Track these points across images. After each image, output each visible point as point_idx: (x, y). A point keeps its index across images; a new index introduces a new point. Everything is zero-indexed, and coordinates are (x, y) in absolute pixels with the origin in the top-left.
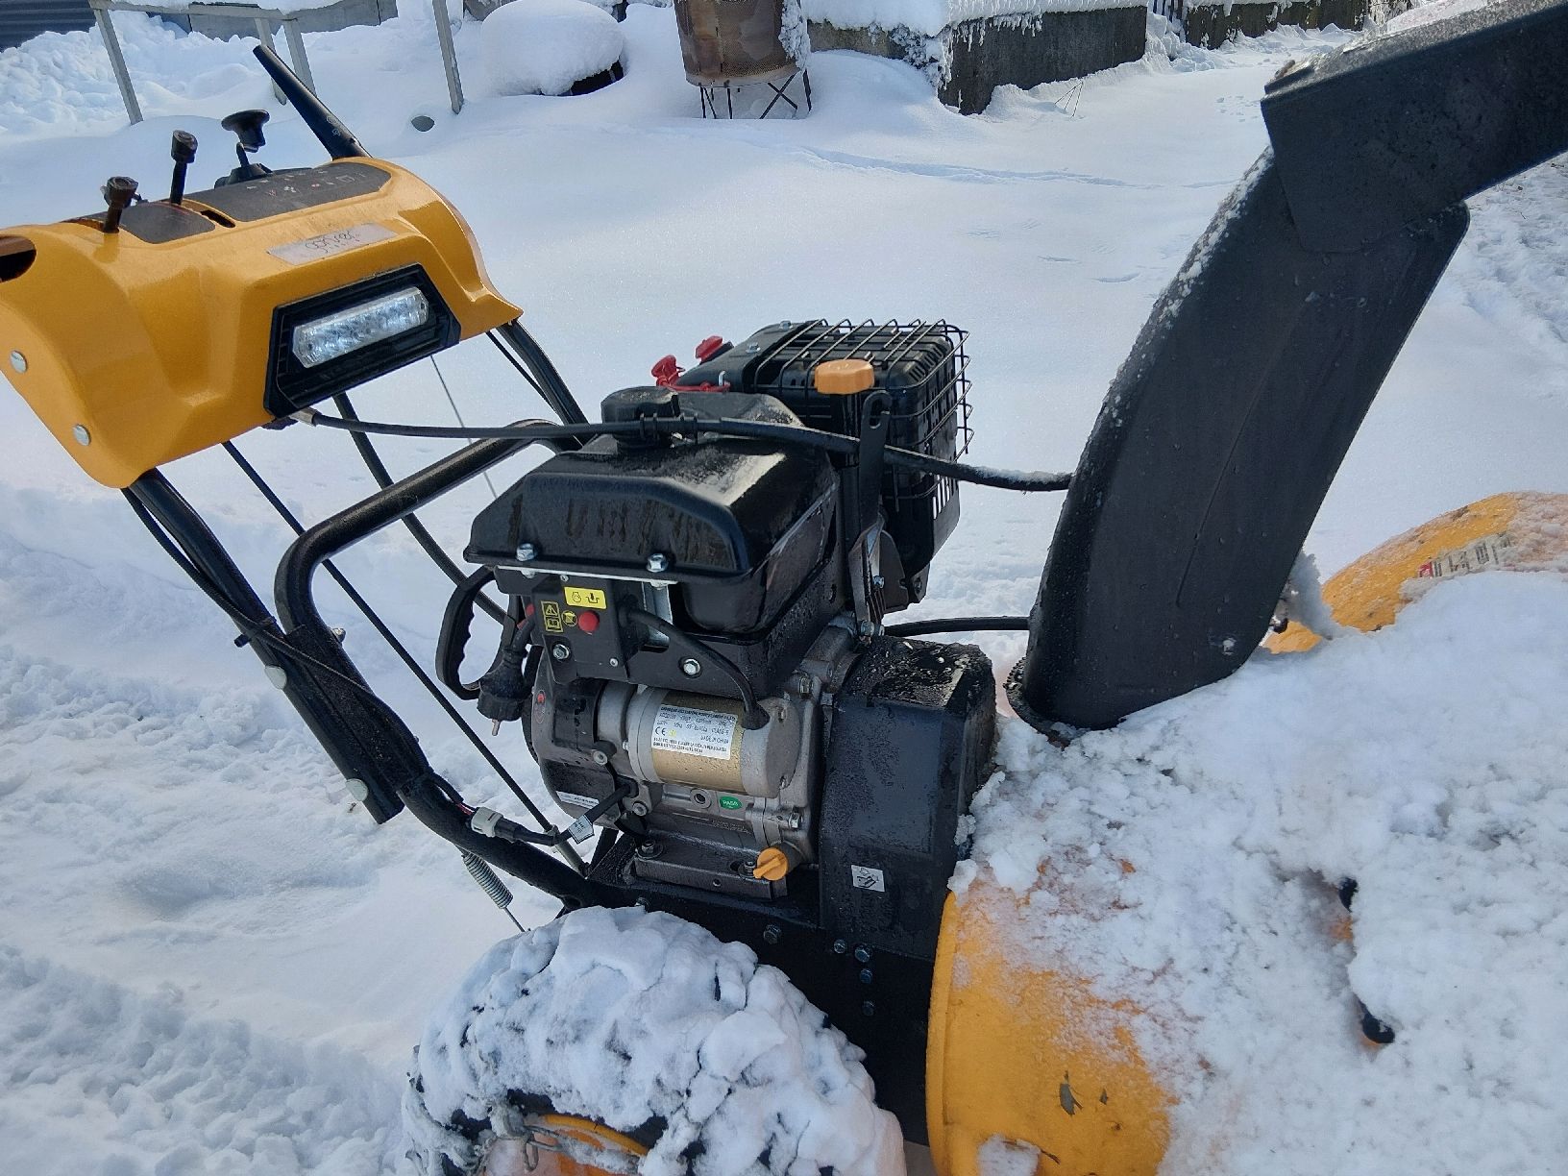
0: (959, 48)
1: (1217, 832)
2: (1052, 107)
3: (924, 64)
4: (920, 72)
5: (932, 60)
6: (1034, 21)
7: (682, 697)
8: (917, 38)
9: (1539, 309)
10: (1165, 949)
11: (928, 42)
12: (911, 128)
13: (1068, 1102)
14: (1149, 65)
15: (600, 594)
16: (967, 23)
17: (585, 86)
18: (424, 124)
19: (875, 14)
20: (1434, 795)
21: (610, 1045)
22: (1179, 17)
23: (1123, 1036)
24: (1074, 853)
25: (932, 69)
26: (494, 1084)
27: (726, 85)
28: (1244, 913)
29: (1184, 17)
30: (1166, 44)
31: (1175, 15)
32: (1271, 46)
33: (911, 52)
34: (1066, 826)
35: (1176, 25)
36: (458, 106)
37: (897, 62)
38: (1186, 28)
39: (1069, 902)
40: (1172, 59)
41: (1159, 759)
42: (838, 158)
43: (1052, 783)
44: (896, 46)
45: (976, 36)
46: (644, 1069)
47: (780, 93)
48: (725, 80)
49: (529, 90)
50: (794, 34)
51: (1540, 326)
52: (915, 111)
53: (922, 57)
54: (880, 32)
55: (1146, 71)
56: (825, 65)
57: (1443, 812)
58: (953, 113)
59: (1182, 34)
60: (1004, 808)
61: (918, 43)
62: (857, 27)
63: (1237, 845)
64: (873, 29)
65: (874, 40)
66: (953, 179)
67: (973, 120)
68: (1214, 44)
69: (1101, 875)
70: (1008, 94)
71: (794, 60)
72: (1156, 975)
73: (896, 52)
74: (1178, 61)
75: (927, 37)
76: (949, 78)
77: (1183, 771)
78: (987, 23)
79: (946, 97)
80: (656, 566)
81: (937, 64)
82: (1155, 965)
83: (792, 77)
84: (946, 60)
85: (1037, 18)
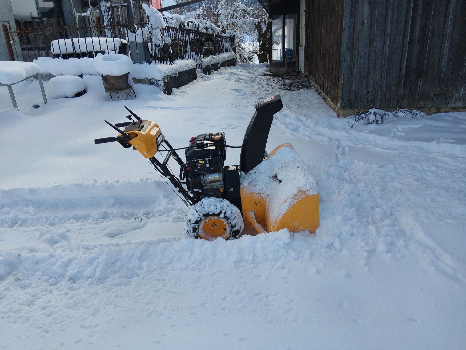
0: (165, 82)
1: (264, 176)
2: (184, 92)
3: (159, 86)
4: (158, 87)
5: (160, 85)
6: (176, 75)
7: (211, 172)
8: (156, 81)
9: (283, 123)
10: (262, 187)
11: (159, 81)
12: (160, 99)
13: (256, 204)
14: (199, 80)
15: (204, 161)
16: (165, 77)
17: (78, 95)
18: (36, 107)
19: (146, 76)
20: (281, 165)
21: (215, 205)
22: (202, 69)
23: (260, 196)
24: (251, 182)
25: (161, 87)
26: (202, 215)
27: (117, 93)
28: (268, 182)
29: (203, 69)
30: (200, 75)
31: (201, 68)
32: (221, 73)
33: (155, 83)
34: (250, 180)
35: (201, 71)
36: (46, 101)
37: (152, 86)
38: (203, 71)
39: (252, 186)
40: (202, 78)
41: (257, 172)
42: (148, 107)
43: (247, 177)
44: (151, 82)
45: (167, 79)
46: (218, 207)
47: (128, 94)
48: (117, 92)
49: (64, 97)
50: (131, 82)
51: (284, 126)
52: (159, 96)
53: (158, 84)
54: (147, 79)
55: (198, 82)
56: (136, 87)
57: (282, 167)
58: (166, 95)
59: (203, 72)
60: (243, 180)
61: (157, 82)
62: (142, 79)
63: (266, 177)
64: (145, 79)
65: (146, 81)
66: (173, 110)
67: (169, 96)
68: (209, 74)
69: (254, 183)
70: (175, 90)
71: (131, 87)
72: (262, 189)
73: (152, 84)
74: (204, 78)
75: (159, 80)
76: (164, 88)
77: (259, 172)
78: (169, 76)
79: (164, 92)
80: (210, 157)
81: (161, 86)
82: (261, 188)
83: (130, 91)
84: (163, 84)
85: (177, 74)
